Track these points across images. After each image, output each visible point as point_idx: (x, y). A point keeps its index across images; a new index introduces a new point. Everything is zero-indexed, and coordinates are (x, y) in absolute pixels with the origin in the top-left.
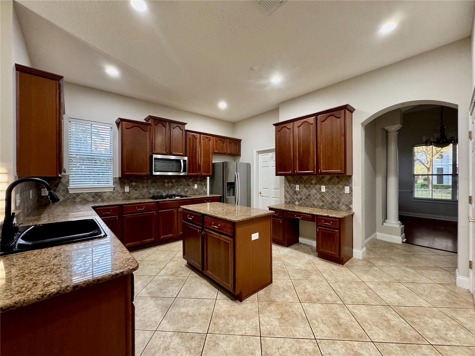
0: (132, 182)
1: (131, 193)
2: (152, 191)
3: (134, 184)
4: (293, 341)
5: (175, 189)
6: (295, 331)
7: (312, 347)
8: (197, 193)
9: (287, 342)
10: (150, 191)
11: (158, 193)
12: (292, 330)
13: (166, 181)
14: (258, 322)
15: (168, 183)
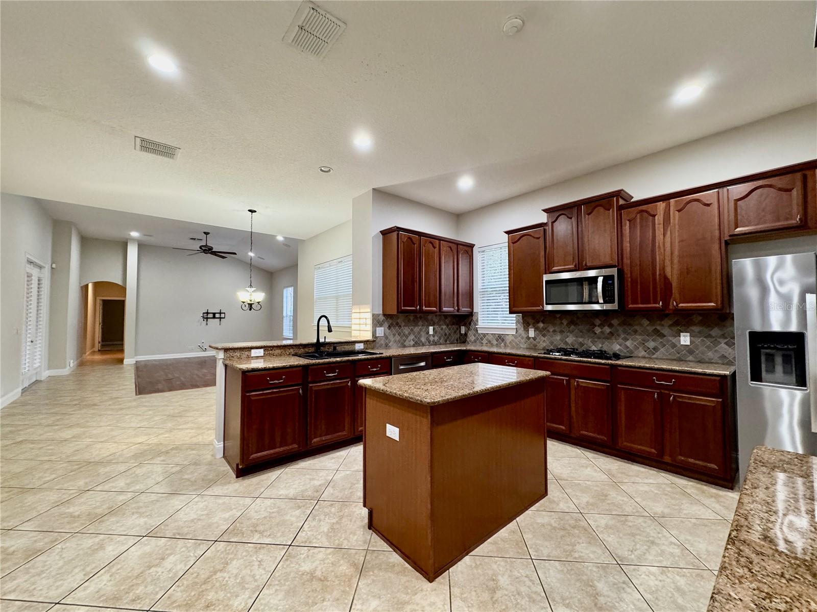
0: (538, 322)
1: (538, 340)
2: (571, 339)
3: (541, 325)
4: (261, 583)
5: (620, 340)
6: (276, 590)
7: (235, 606)
8: (691, 358)
9: (265, 574)
10: (567, 340)
11: (582, 344)
12: (281, 587)
13: (598, 322)
14: (317, 545)
15: (601, 326)
